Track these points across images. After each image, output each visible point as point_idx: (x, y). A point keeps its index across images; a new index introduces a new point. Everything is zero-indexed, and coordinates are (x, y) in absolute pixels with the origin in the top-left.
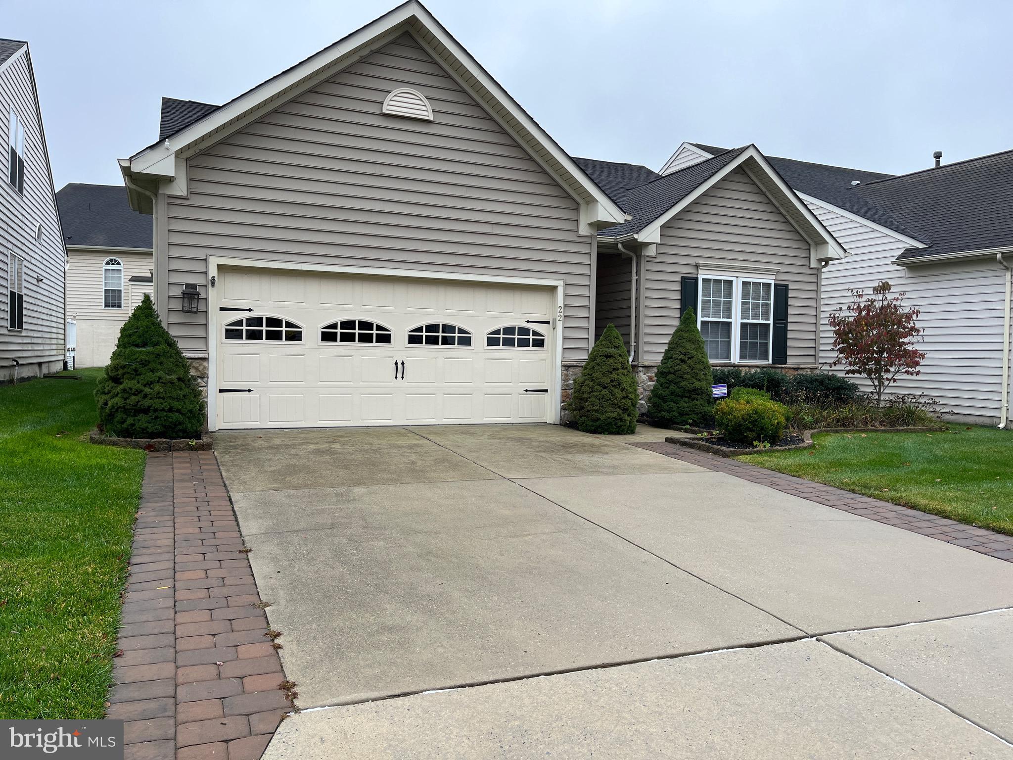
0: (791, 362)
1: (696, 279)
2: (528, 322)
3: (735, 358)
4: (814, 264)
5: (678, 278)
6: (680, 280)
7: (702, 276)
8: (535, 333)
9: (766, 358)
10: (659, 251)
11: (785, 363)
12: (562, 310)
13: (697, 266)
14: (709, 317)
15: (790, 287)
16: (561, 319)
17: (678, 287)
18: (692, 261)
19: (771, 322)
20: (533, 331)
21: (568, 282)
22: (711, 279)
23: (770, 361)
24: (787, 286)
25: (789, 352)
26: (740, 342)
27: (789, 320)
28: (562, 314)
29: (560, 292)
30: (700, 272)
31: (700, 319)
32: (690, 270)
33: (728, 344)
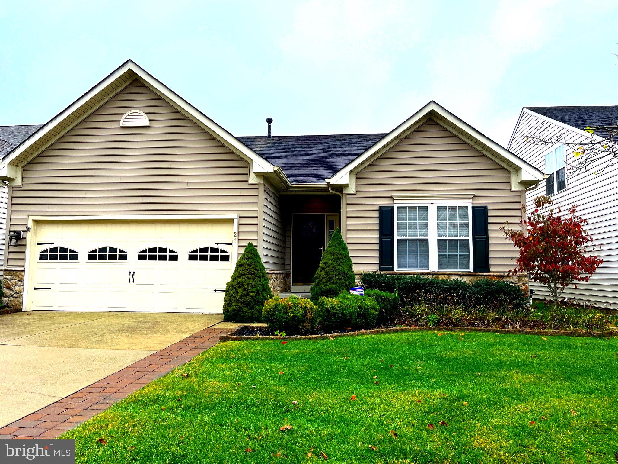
0: (494, 270)
1: (392, 208)
2: (217, 244)
3: (433, 267)
4: (515, 186)
5: (376, 208)
6: (377, 209)
7: (397, 204)
8: (222, 251)
9: (468, 267)
10: (358, 189)
11: (488, 271)
12: (237, 235)
13: (392, 198)
14: (406, 236)
15: (489, 208)
16: (236, 241)
17: (376, 214)
18: (388, 194)
19: (470, 237)
20: (221, 250)
21: (241, 216)
22: (406, 207)
23: (472, 270)
24: (486, 207)
25: (492, 262)
26: (438, 255)
27: (489, 235)
28: (236, 237)
29: (236, 222)
30: (395, 202)
31: (396, 237)
32: (385, 202)
33: (427, 257)
